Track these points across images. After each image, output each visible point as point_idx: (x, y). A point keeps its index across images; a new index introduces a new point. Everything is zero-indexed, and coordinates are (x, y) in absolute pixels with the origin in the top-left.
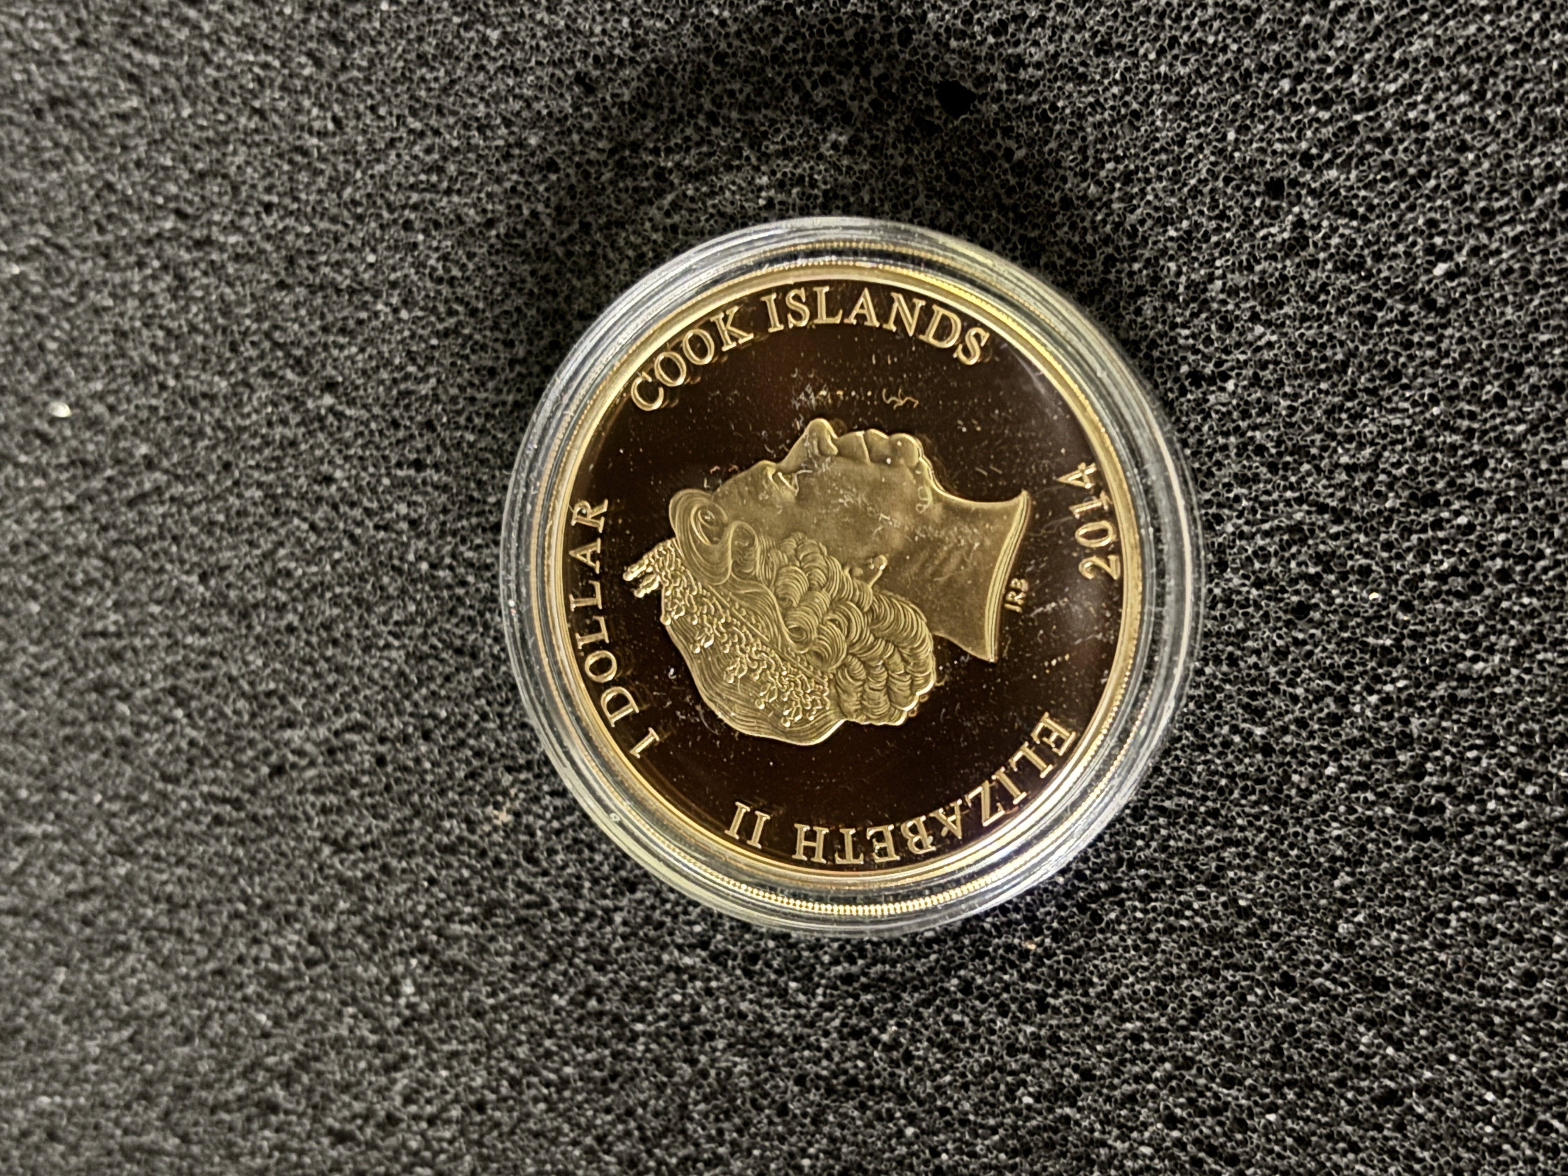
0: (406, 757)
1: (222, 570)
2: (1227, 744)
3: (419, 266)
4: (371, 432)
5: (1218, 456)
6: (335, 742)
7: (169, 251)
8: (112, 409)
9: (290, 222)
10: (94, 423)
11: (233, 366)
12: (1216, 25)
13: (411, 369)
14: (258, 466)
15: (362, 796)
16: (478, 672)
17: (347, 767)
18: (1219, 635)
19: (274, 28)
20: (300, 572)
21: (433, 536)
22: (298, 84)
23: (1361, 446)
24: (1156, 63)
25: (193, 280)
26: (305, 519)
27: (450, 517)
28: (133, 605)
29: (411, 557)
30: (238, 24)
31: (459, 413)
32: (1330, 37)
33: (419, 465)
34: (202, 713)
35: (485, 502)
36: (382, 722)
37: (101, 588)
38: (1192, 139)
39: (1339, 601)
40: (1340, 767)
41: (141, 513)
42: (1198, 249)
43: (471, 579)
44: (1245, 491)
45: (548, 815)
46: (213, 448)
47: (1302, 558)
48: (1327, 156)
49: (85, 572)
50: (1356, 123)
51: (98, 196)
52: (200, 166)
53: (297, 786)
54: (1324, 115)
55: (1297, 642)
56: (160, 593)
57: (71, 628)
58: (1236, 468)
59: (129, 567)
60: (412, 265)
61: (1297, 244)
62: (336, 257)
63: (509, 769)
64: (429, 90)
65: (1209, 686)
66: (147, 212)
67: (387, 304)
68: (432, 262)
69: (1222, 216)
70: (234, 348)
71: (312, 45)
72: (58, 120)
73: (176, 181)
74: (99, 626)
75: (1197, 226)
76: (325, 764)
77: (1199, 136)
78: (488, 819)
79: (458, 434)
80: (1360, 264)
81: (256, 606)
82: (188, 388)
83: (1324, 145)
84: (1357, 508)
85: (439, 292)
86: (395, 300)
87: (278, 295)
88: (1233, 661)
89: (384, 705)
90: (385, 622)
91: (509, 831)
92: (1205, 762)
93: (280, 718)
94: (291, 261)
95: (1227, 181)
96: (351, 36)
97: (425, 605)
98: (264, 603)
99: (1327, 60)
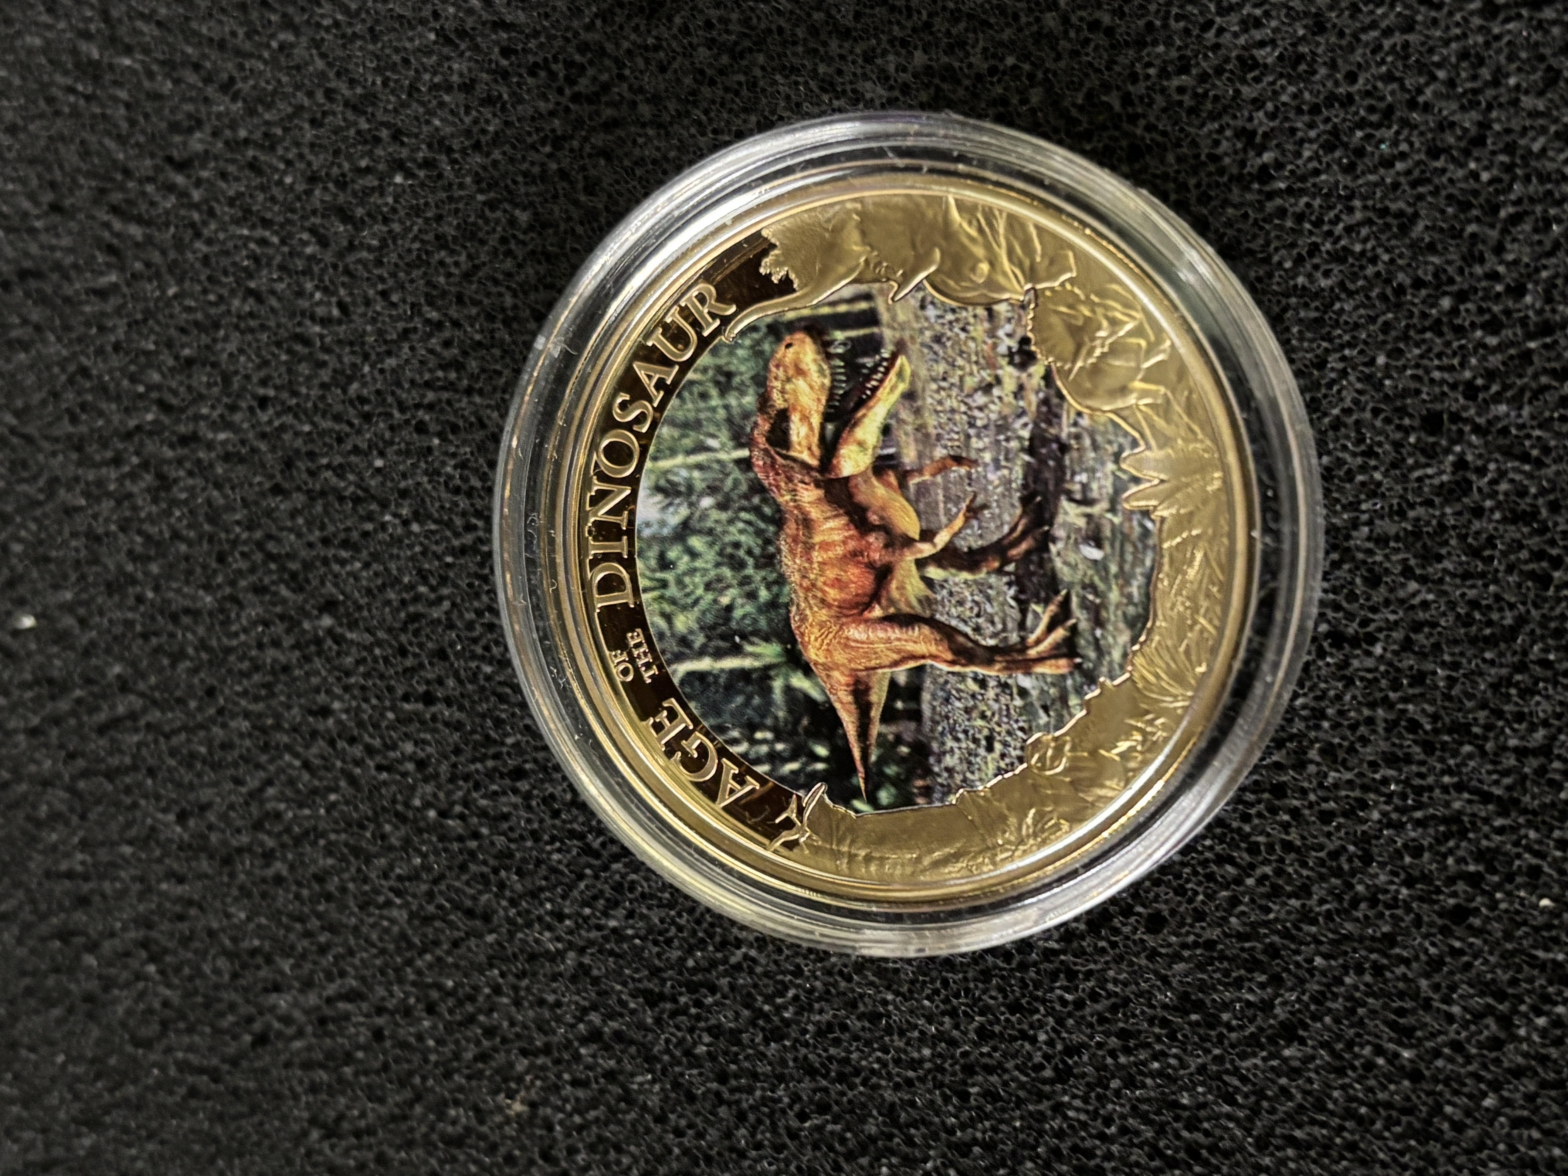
0: (407, 1032)
1: (204, 808)
2: (1369, 1066)
3: (433, 474)
4: (375, 660)
5: (1362, 730)
6: (328, 1012)
7: (151, 446)
8: (83, 622)
9: (288, 419)
10: (62, 638)
11: (220, 579)
12: (1364, 231)
13: (422, 589)
14: (245, 693)
15: (356, 1074)
16: (490, 938)
17: (339, 1040)
18: (1361, 939)
19: (273, 199)
20: (290, 814)
21: (443, 778)
22: (300, 264)
23: (1533, 728)
24: (1293, 274)
25: (176, 481)
26: (296, 755)
27: (462, 759)
28: (102, 844)
29: (417, 802)
30: (231, 193)
31: (475, 641)
32: (1499, 249)
33: (428, 699)
34: (178, 970)
35: (503, 744)
36: (381, 992)
37: (67, 823)
38: (1333, 362)
39: (1503, 906)
40: (1502, 1098)
41: (113, 740)
42: (1340, 489)
43: (485, 831)
44: (1391, 773)
45: (568, 1107)
46: (195, 671)
47: (1461, 853)
48: (1495, 388)
49: (49, 804)
50: (1530, 352)
51: (71, 381)
52: (187, 352)
53: (283, 1058)
54: (1492, 341)
55: (1456, 953)
56: (133, 832)
57: (32, 866)
58: (1384, 746)
59: (98, 802)
60: (426, 473)
61: (1460, 488)
62: (338, 460)
63: (524, 1053)
64: (449, 275)
65: (1350, 998)
66: (126, 403)
67: (395, 515)
68: (449, 469)
69: (1370, 453)
70: (221, 559)
71: (317, 220)
72: (27, 295)
73: (159, 370)
74: (64, 866)
75: (1340, 462)
76: (315, 1035)
77: (1343, 359)
78: (500, 1109)
79: (473, 665)
80: (1532, 515)
81: (240, 851)
82: (169, 602)
83: (1491, 375)
84: (1527, 799)
85: (456, 504)
86: (405, 512)
87: (272, 502)
88: (1378, 970)
89: (383, 973)
90: (385, 876)
91: (524, 1123)
92: (1343, 1087)
93: (265, 980)
94: (288, 464)
95: (1376, 412)
96: (360, 212)
97: (432, 858)
98: (249, 849)
99: (1494, 276)
